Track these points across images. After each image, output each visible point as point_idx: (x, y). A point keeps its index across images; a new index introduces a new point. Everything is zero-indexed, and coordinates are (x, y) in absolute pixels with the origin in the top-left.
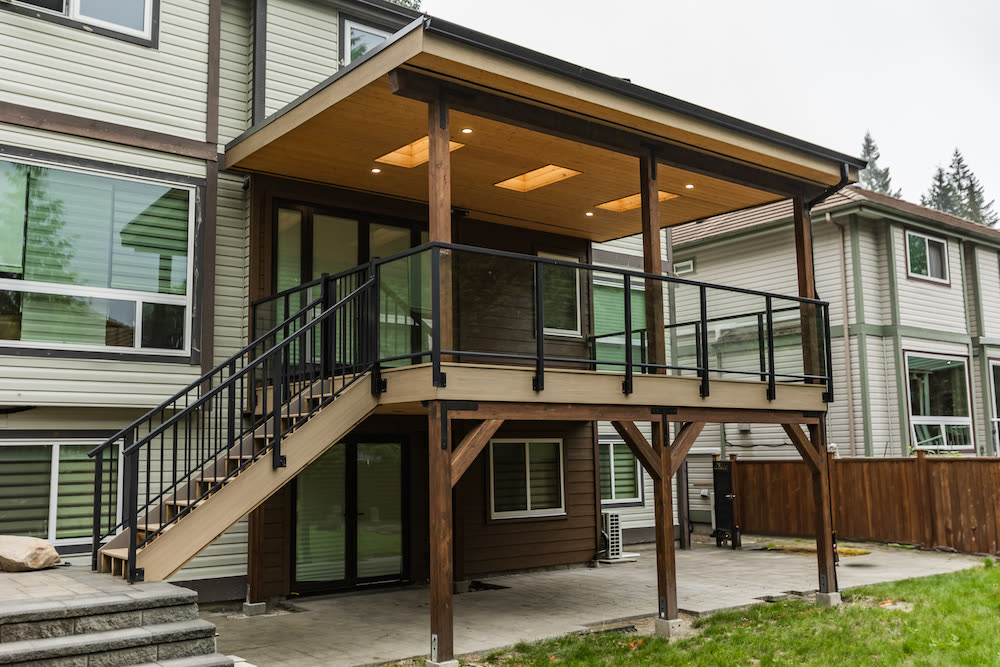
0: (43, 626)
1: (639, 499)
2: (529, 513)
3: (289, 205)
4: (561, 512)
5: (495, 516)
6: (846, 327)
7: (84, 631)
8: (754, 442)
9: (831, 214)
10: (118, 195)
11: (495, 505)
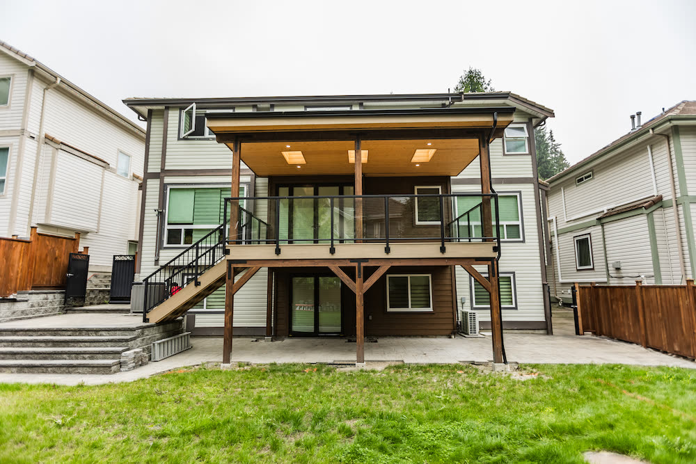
0: (90, 332)
1: (514, 306)
2: (410, 309)
3: (284, 186)
4: (430, 309)
5: (389, 310)
6: (674, 200)
7: (101, 335)
8: (623, 275)
9: (653, 129)
10: (222, 193)
11: (390, 305)
